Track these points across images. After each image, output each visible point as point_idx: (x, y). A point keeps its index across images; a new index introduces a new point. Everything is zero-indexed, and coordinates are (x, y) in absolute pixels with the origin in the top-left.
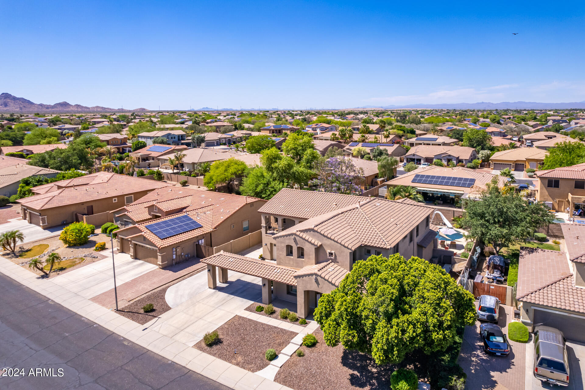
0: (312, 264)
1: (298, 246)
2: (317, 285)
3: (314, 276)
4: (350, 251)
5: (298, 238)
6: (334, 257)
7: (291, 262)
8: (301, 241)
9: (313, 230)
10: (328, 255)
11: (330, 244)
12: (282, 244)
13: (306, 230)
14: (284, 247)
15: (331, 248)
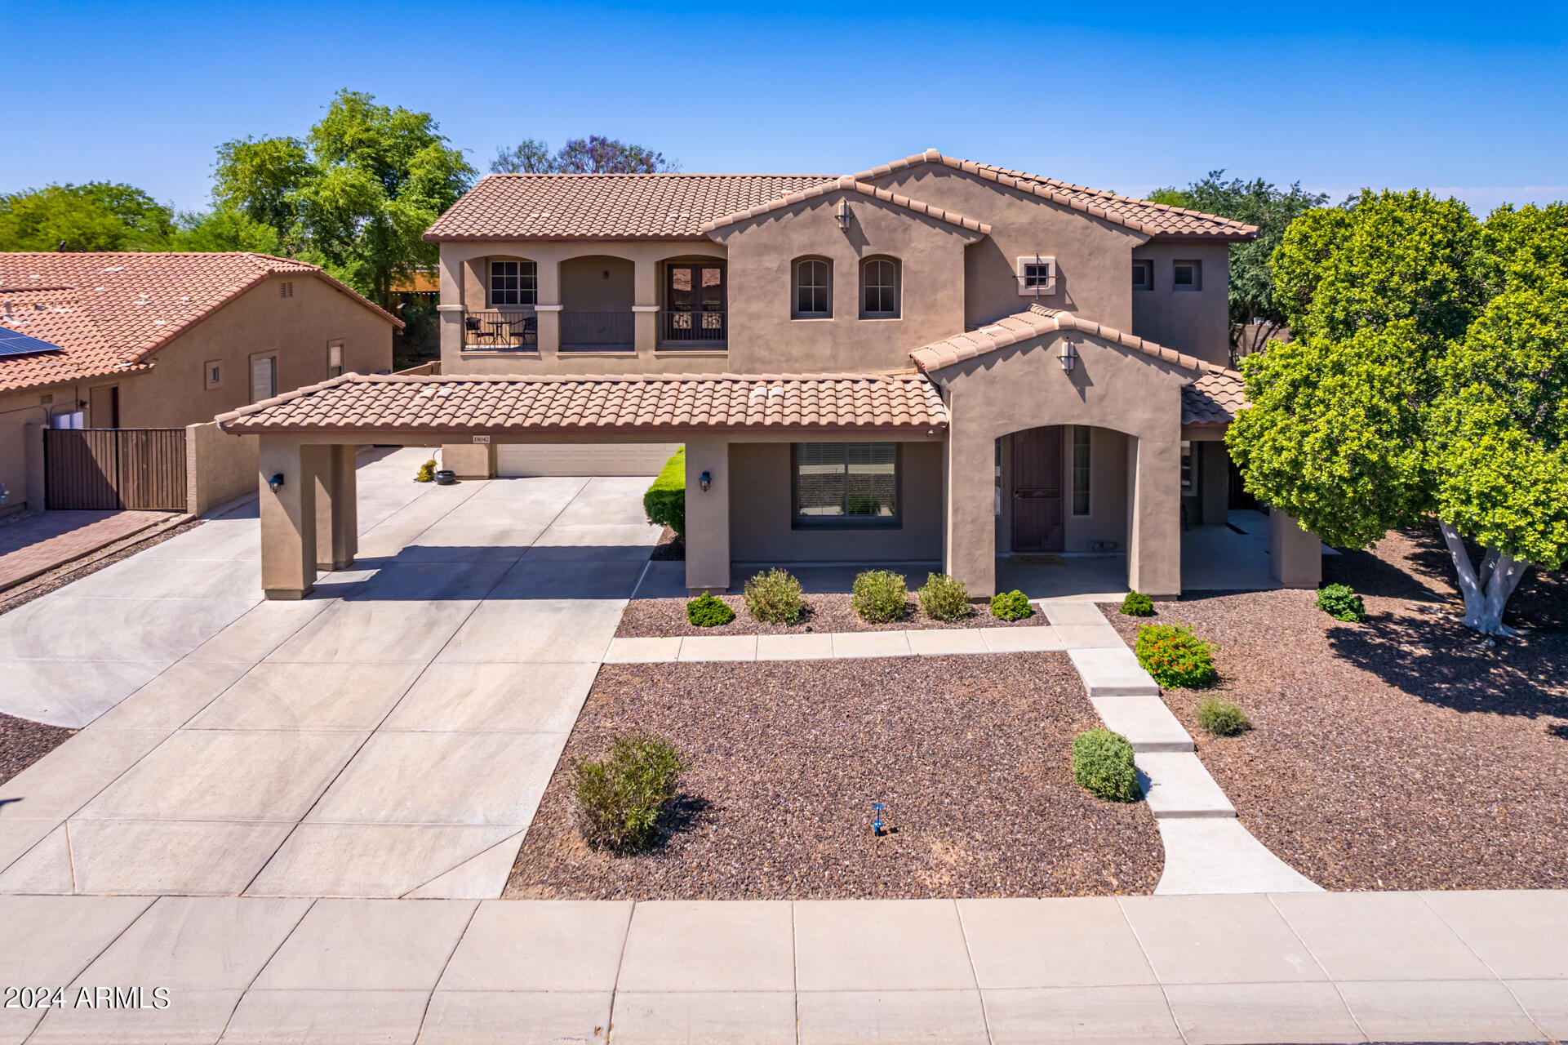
0: (949, 333)
1: (867, 251)
2: (1073, 390)
4: (1137, 241)
5: (869, 207)
6: (1052, 282)
7: (824, 349)
8: (883, 224)
9: (936, 166)
10: (1022, 282)
11: (1030, 224)
12: (766, 258)
13: (898, 175)
14: (780, 270)
15: (1038, 244)
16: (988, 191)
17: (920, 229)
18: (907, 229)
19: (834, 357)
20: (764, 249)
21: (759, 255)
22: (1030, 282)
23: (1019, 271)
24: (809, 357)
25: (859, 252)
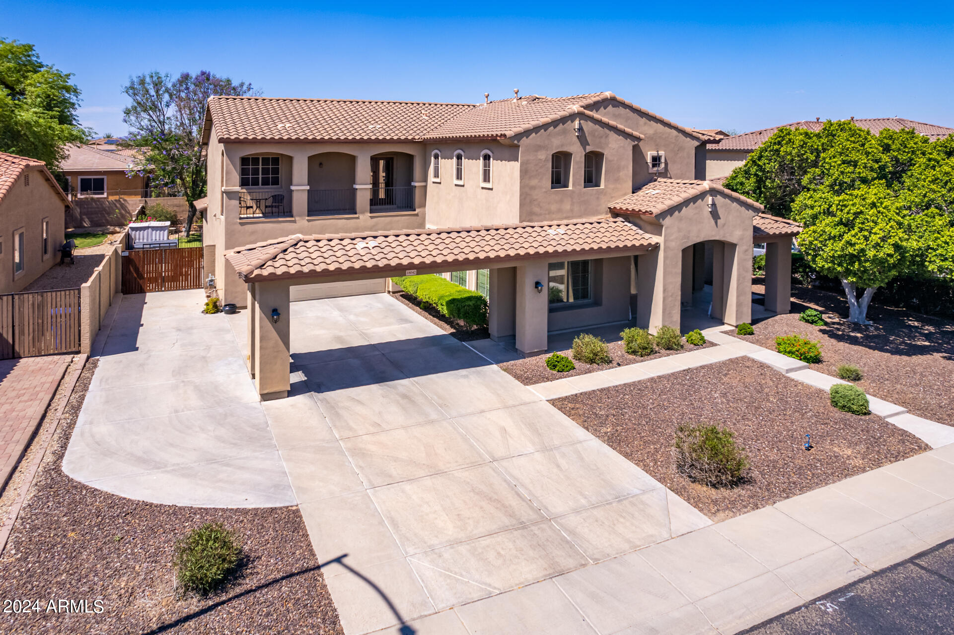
0: (625, 194)
1: (588, 149)
2: (713, 222)
3: (709, 199)
4: (697, 144)
5: (590, 123)
6: (663, 166)
7: (567, 206)
8: (596, 134)
9: (613, 102)
10: (650, 165)
11: (654, 134)
12: (539, 153)
13: (595, 106)
14: (546, 160)
15: (657, 145)
16: (636, 116)
17: (613, 136)
18: (607, 136)
19: (572, 210)
20: (539, 148)
21: (537, 151)
22: (654, 166)
23: (649, 160)
24: (560, 211)
25: (585, 149)
